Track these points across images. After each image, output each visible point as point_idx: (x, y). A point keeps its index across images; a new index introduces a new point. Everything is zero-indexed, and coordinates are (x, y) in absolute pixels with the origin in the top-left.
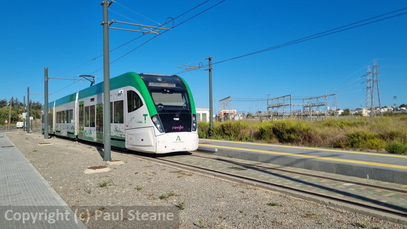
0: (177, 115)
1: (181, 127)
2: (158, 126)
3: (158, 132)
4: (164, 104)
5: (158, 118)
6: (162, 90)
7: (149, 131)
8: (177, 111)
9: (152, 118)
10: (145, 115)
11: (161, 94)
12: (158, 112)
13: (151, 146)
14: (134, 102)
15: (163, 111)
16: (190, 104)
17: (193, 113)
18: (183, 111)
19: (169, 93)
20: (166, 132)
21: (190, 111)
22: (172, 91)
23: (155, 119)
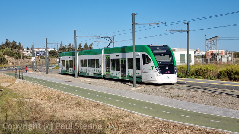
0: (167, 66)
1: (169, 72)
2: (159, 71)
3: (158, 74)
4: (161, 61)
5: (158, 68)
6: (160, 54)
7: (155, 74)
8: (167, 64)
9: (156, 68)
10: (153, 67)
11: (159, 56)
12: (159, 65)
13: (156, 80)
14: (146, 60)
15: (161, 64)
16: (173, 61)
17: (175, 65)
18: (170, 64)
19: (163, 55)
20: (162, 74)
21: (173, 64)
22: (165, 54)
23: (157, 68)
